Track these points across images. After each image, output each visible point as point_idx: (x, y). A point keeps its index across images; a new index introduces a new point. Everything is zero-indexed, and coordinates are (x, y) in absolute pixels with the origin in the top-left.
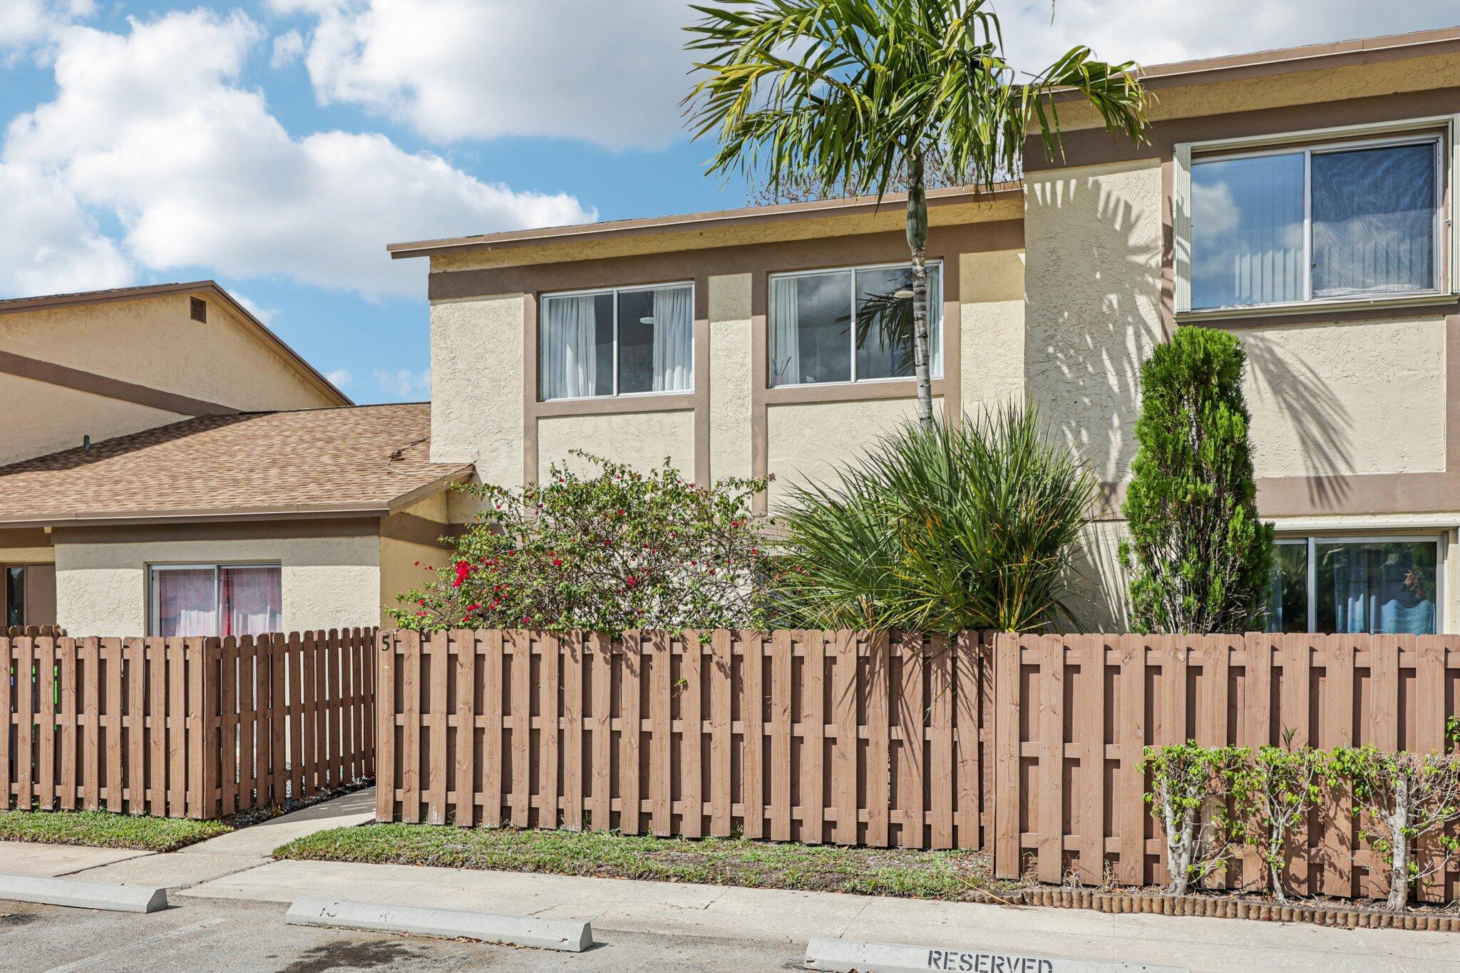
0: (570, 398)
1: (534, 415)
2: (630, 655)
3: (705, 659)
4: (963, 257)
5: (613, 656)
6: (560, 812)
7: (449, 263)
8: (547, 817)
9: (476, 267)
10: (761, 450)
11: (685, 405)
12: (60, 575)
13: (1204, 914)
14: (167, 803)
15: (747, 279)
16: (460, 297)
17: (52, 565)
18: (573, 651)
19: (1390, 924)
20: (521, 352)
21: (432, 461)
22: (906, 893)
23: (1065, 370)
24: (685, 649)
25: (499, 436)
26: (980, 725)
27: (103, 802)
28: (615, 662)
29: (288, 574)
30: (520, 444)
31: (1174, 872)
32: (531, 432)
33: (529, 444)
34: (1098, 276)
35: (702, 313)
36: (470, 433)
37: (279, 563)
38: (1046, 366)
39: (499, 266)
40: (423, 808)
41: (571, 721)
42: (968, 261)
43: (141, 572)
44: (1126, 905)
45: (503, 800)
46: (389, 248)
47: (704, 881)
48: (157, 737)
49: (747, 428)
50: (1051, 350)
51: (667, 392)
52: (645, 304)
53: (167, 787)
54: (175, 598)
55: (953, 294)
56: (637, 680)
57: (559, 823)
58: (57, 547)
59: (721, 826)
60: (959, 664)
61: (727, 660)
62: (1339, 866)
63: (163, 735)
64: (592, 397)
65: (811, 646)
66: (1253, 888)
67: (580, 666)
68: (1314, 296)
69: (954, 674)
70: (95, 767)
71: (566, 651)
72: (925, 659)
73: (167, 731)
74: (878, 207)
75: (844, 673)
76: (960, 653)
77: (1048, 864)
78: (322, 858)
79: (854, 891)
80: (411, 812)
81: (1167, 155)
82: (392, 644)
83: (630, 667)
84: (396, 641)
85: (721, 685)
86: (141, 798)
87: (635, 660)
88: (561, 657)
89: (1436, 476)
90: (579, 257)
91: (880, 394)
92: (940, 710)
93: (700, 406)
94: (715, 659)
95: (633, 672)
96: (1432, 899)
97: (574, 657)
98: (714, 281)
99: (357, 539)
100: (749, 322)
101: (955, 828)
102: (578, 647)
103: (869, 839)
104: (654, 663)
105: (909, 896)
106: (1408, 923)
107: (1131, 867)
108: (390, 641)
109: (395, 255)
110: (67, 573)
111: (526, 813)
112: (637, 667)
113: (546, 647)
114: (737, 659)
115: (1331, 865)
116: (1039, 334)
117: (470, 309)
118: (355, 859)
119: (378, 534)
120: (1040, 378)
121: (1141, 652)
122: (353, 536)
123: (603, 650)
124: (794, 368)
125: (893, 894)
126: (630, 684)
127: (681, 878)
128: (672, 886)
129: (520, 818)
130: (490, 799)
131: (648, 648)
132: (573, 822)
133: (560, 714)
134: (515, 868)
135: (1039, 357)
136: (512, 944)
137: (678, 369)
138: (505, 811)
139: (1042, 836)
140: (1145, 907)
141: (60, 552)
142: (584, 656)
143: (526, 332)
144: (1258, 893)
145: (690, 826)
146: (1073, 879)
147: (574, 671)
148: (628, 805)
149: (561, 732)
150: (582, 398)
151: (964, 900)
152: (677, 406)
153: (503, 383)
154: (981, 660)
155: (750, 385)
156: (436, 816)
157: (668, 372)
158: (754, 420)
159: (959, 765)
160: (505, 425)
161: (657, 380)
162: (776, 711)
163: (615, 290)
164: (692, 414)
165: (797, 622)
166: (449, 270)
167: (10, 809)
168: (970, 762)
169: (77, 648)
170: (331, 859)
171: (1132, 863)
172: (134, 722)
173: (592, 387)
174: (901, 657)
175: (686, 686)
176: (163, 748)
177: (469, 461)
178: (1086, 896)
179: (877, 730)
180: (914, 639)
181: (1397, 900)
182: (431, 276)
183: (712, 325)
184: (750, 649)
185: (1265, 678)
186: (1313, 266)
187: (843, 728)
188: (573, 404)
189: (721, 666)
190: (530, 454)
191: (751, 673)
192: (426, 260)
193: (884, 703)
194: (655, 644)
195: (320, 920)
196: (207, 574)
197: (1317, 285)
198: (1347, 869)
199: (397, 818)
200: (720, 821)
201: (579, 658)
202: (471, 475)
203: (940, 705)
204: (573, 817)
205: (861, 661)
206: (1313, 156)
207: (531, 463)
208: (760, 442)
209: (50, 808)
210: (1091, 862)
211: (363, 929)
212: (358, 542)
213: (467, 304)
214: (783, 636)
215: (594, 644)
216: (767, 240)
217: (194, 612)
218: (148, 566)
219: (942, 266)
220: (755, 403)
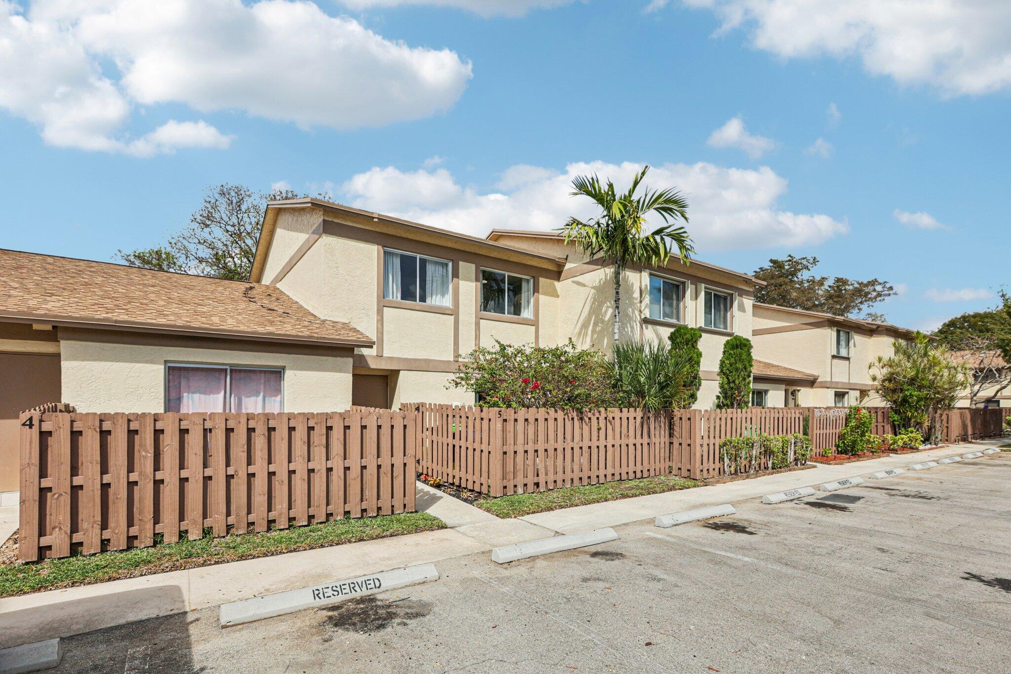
1: (381, 304)
2: (585, 417)
4: (539, 278)
5: (580, 417)
7: (335, 217)
9: (351, 224)
10: (478, 336)
11: (450, 312)
12: (64, 364)
15: (473, 266)
16: (342, 237)
18: (568, 416)
24: (600, 415)
25: (363, 311)
29: (289, 374)
30: (374, 317)
32: (380, 312)
33: (379, 318)
35: (455, 275)
36: (348, 308)
37: (285, 368)
42: (542, 281)
43: (163, 367)
51: (433, 303)
55: (536, 290)
56: (587, 427)
58: (63, 343)
61: (612, 419)
64: (400, 300)
67: (570, 422)
68: (663, 319)
69: (660, 422)
72: (654, 417)
76: (661, 415)
81: (640, 271)
82: (502, 415)
88: (564, 418)
92: (657, 433)
93: (454, 314)
95: (586, 424)
98: (461, 264)
100: (474, 284)
102: (570, 414)
104: (592, 420)
112: (587, 421)
113: (560, 414)
119: (352, 357)
122: (336, 356)
123: (578, 415)
124: (482, 305)
131: (590, 414)
141: (65, 346)
143: (378, 263)
147: (568, 424)
150: (396, 299)
152: (447, 312)
153: (366, 286)
155: (474, 309)
157: (434, 297)
158: (475, 323)
159: (661, 449)
161: (429, 298)
162: (622, 437)
163: (419, 255)
164: (453, 317)
166: (336, 221)
173: (400, 296)
175: (600, 429)
177: (348, 321)
179: (645, 441)
182: (324, 220)
183: (460, 281)
186: (663, 311)
188: (392, 302)
189: (610, 421)
190: (379, 323)
192: (322, 211)
194: (592, 413)
196: (222, 371)
197: (663, 316)
199: (504, 495)
201: (570, 418)
207: (380, 326)
208: (478, 333)
212: (340, 361)
213: (346, 241)
216: (480, 253)
217: (196, 396)
218: (166, 362)
219: (532, 281)
220: (476, 318)
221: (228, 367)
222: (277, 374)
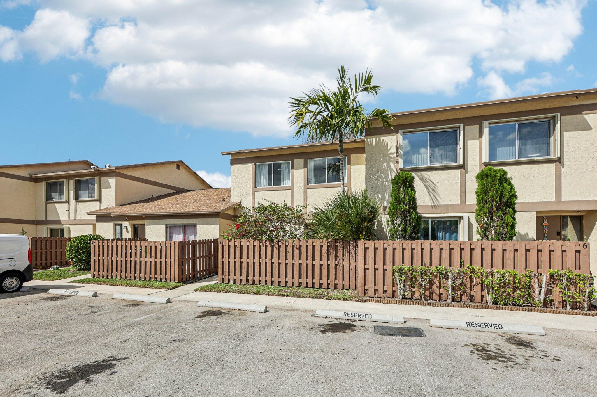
0: (263, 187)
1: (254, 191)
2: (276, 245)
3: (293, 246)
4: (351, 155)
5: (272, 245)
6: (260, 281)
8: (257, 282)
9: (241, 157)
10: (306, 199)
11: (289, 188)
12: (146, 227)
13: (406, 304)
14: (170, 279)
15: (303, 160)
16: (238, 164)
17: (145, 224)
18: (263, 244)
19: (448, 306)
20: (251, 176)
21: (231, 201)
22: (339, 299)
23: (375, 181)
24: (288, 244)
25: (246, 195)
26: (356, 261)
27: (156, 278)
28: (273, 247)
29: (198, 226)
30: (251, 197)
31: (399, 294)
32: (254, 195)
33: (253, 197)
34: (382, 159)
35: (292, 168)
36: (240, 195)
37: (196, 224)
38: (370, 180)
39: (246, 157)
40: (229, 280)
41: (262, 260)
42: (353, 156)
43: (165, 226)
44: (388, 302)
45: (247, 278)
46: (222, 153)
47: (293, 296)
48: (168, 263)
49: (303, 194)
50: (371, 176)
51: (284, 186)
52: (279, 166)
53: (170, 275)
54: (172, 232)
55: (349, 164)
56: (277, 251)
57: (260, 283)
58: (146, 220)
59: (297, 284)
60: (351, 247)
61: (298, 246)
62: (437, 293)
63: (169, 263)
64: (267, 187)
65: (317, 243)
66: (417, 298)
67: (264, 248)
68: (430, 164)
69: (350, 250)
70: (154, 270)
71: (261, 244)
72: (343, 246)
73: (170, 262)
74: (332, 144)
75: (325, 249)
76: (351, 245)
77: (371, 292)
78: (206, 291)
79: (327, 299)
80: (226, 281)
81: (397, 133)
82: (222, 242)
83: (276, 248)
84: (223, 242)
85: (297, 252)
86: (164, 277)
87: (277, 246)
88: (260, 246)
89: (458, 205)
90: (265, 155)
91: (333, 186)
92: (346, 258)
93: (292, 189)
94: (295, 246)
95: (276, 249)
96: (457, 300)
97: (263, 246)
98: (295, 161)
99: (214, 219)
100: (303, 170)
101: (350, 284)
102: (264, 243)
103: (330, 287)
104: (281, 247)
105: (339, 300)
106: (452, 306)
107: (390, 293)
108: (221, 242)
109: (223, 155)
110: (148, 226)
111: (252, 281)
112: (277, 248)
113: (257, 243)
114: (300, 246)
115: (435, 293)
116: (369, 173)
117: (240, 167)
118: (213, 291)
119: (219, 218)
120: (369, 183)
121: (392, 245)
122: (213, 218)
123: (270, 244)
124: (313, 180)
125: (336, 299)
126: (276, 252)
127: (288, 296)
128: (285, 298)
129: (251, 282)
130: (244, 278)
131: (280, 244)
132: (263, 283)
133: (260, 258)
134: (250, 294)
135: (369, 178)
136: (249, 311)
137: (287, 180)
138: (247, 281)
139: (370, 286)
140: (393, 302)
141: (146, 222)
142: (265, 245)
143: (252, 172)
144: (418, 299)
145: (290, 284)
146: (376, 296)
147: (263, 249)
148: (275, 279)
149: (260, 263)
150: (265, 187)
151: (352, 301)
152: (287, 189)
153: (247, 183)
154: (356, 246)
155: (303, 184)
156: (232, 282)
157: (285, 181)
158: (304, 192)
159: (351, 270)
160: (248, 193)
161: (282, 183)
162: (309, 258)
163: (273, 162)
164: (290, 190)
165: (314, 238)
166: (235, 158)
167: (135, 280)
168: (353, 270)
169: (150, 243)
170: (208, 291)
171: (390, 292)
172: (163, 260)
173: (267, 184)
174: (337, 246)
175: (289, 252)
176: (169, 266)
177: (240, 201)
178: (379, 300)
179: (332, 262)
180: (340, 242)
181: (449, 301)
182: (231, 159)
183: (295, 170)
184: (303, 244)
185: (420, 250)
186: (430, 158)
187: (324, 262)
188: (263, 188)
189: (297, 248)
190: (253, 199)
191: (304, 249)
192: (230, 156)
193: (333, 256)
194: (282, 243)
195: (205, 305)
196: (180, 226)
197: (431, 162)
198: (438, 294)
199: (223, 282)
200: (296, 283)
201: (264, 246)
202: (240, 204)
203: (346, 257)
204: (263, 282)
205: (328, 247)
206: (430, 133)
207: (254, 201)
208: (306, 197)
209: (144, 279)
210: (381, 292)
211: (215, 307)
212: (214, 220)
213: (239, 166)
214: (311, 241)
215: (268, 243)
216: (308, 151)
217: (177, 235)
218: (166, 225)
219: (346, 157)
220: (304, 188)
221: (181, 225)
222: (195, 226)
